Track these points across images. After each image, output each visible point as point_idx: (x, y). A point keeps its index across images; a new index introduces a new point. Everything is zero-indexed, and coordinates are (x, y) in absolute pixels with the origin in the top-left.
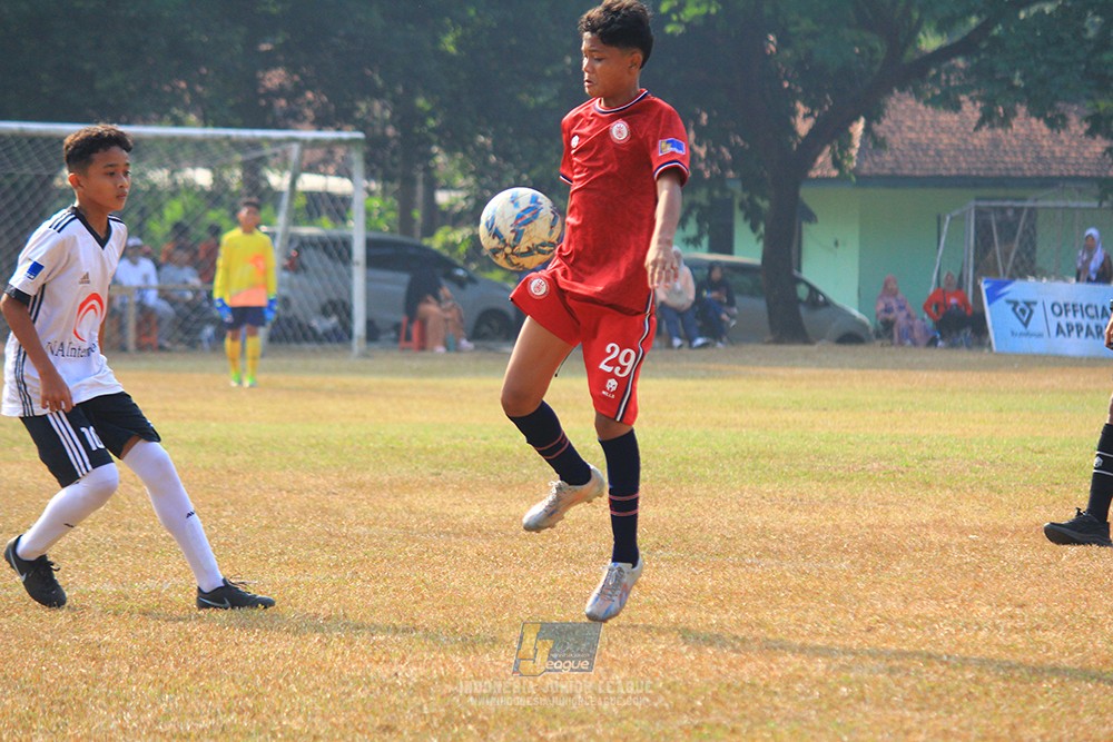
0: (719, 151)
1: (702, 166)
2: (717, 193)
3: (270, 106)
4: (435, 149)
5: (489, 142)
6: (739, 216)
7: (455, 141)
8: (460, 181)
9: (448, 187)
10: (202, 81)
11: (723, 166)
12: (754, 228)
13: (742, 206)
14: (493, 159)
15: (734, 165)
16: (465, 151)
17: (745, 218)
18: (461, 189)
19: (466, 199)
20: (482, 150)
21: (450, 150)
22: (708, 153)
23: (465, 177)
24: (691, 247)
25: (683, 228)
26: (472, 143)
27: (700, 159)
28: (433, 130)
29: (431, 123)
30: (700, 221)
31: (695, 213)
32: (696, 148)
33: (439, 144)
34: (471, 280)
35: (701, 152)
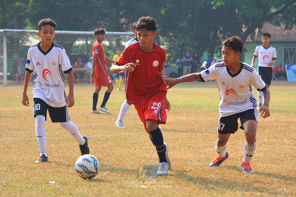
0: (225, 36)
1: (221, 39)
3: (122, 27)
5: (172, 34)
7: (164, 34)
8: (165, 43)
9: (163, 45)
10: (107, 21)
14: (173, 38)
18: (166, 45)
19: (167, 47)
20: (170, 36)
21: (163, 36)
22: (222, 36)
23: (167, 42)
24: (219, 58)
25: (217, 54)
26: (168, 35)
28: (159, 32)
29: (159, 30)
31: (219, 50)
32: (220, 35)
33: (161, 35)
34: (168, 66)
35: (221, 36)
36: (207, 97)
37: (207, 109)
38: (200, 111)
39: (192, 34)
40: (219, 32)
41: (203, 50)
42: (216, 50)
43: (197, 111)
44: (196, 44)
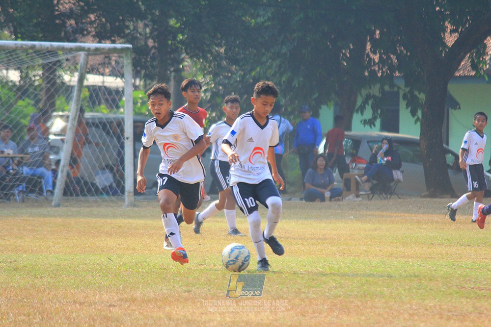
0: (388, 57)
2: (387, 88)
4: (183, 55)
6: (403, 104)
7: (197, 49)
11: (392, 68)
12: (413, 113)
13: (405, 97)
15: (400, 68)
16: (205, 58)
17: (408, 106)
22: (381, 57)
24: (367, 127)
25: (362, 114)
26: (210, 52)
27: (375, 64)
29: (180, 37)
30: (374, 108)
31: (370, 102)
32: (372, 56)
35: (376, 58)
36: (334, 248)
37: (336, 288)
38: (314, 296)
39: (284, 50)
40: (369, 46)
41: (320, 102)
42: (359, 101)
43: (303, 295)
44: (295, 83)
